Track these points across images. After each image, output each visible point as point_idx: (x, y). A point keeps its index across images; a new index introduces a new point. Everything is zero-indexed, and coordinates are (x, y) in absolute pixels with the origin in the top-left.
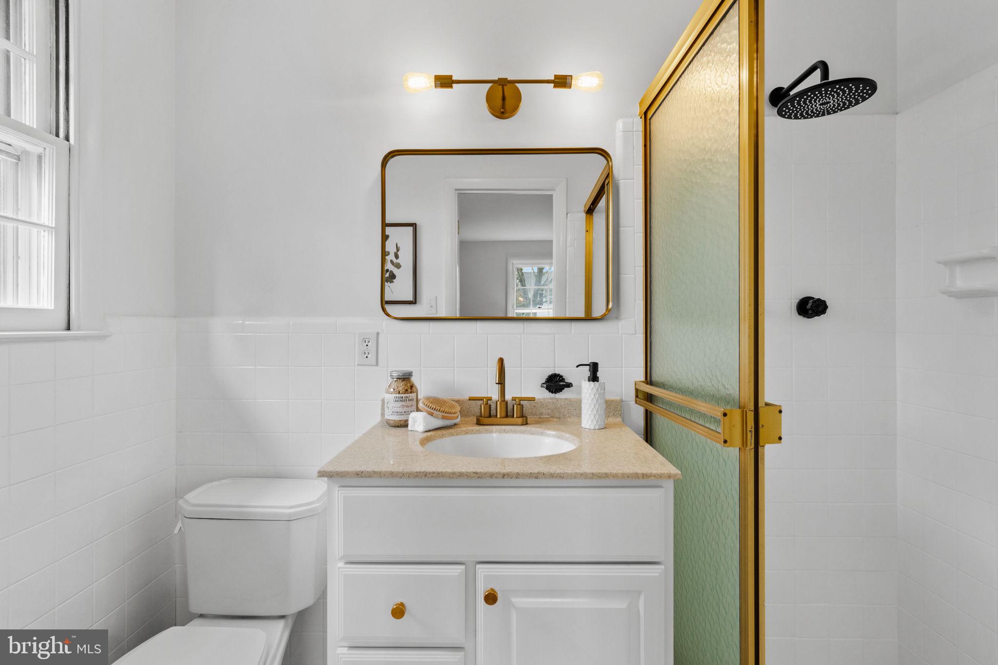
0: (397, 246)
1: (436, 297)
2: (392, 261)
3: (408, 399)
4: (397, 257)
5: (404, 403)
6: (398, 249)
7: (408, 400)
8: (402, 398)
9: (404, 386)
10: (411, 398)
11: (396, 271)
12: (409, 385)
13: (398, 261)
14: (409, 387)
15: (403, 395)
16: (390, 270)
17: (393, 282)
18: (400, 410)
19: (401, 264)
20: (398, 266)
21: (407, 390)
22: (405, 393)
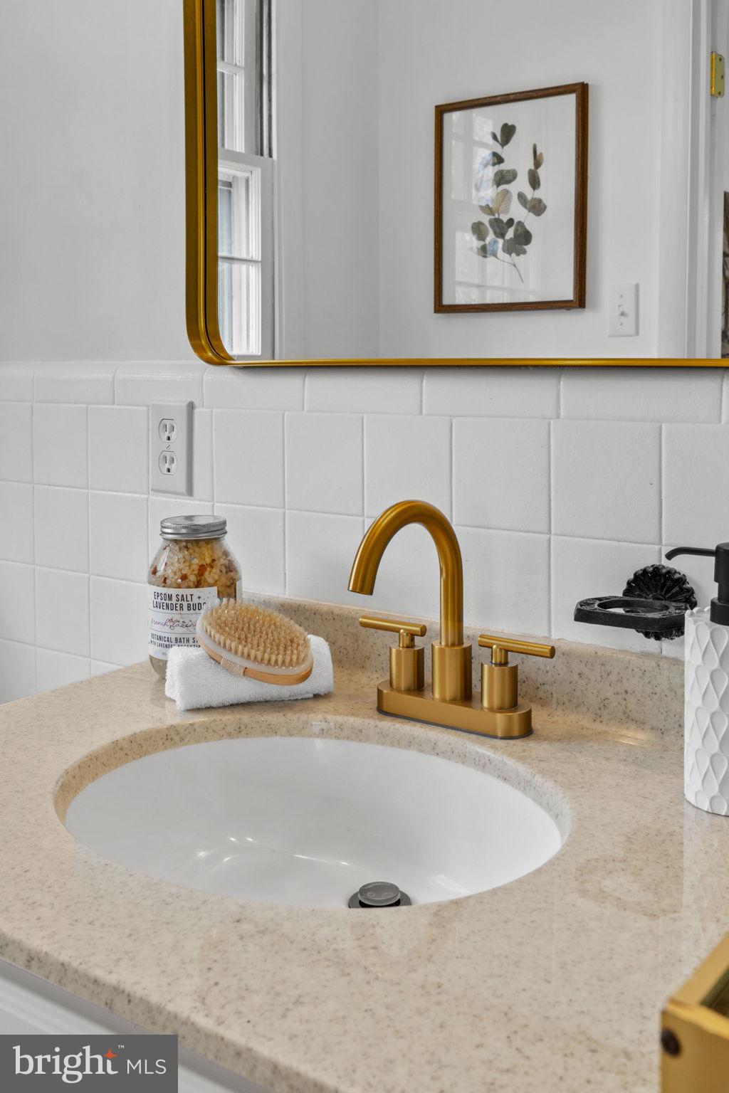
0: (535, 152)
1: (637, 286)
2: (521, 197)
3: (185, 604)
4: (535, 182)
5: (175, 615)
6: (538, 162)
7: (185, 607)
8: (170, 598)
9: (182, 566)
10: (196, 601)
11: (531, 222)
12: (196, 561)
13: (539, 194)
14: (196, 567)
15: (173, 592)
16: (516, 221)
17: (525, 252)
18: (165, 631)
19: (545, 202)
20: (537, 208)
21: (184, 577)
22: (179, 587)
